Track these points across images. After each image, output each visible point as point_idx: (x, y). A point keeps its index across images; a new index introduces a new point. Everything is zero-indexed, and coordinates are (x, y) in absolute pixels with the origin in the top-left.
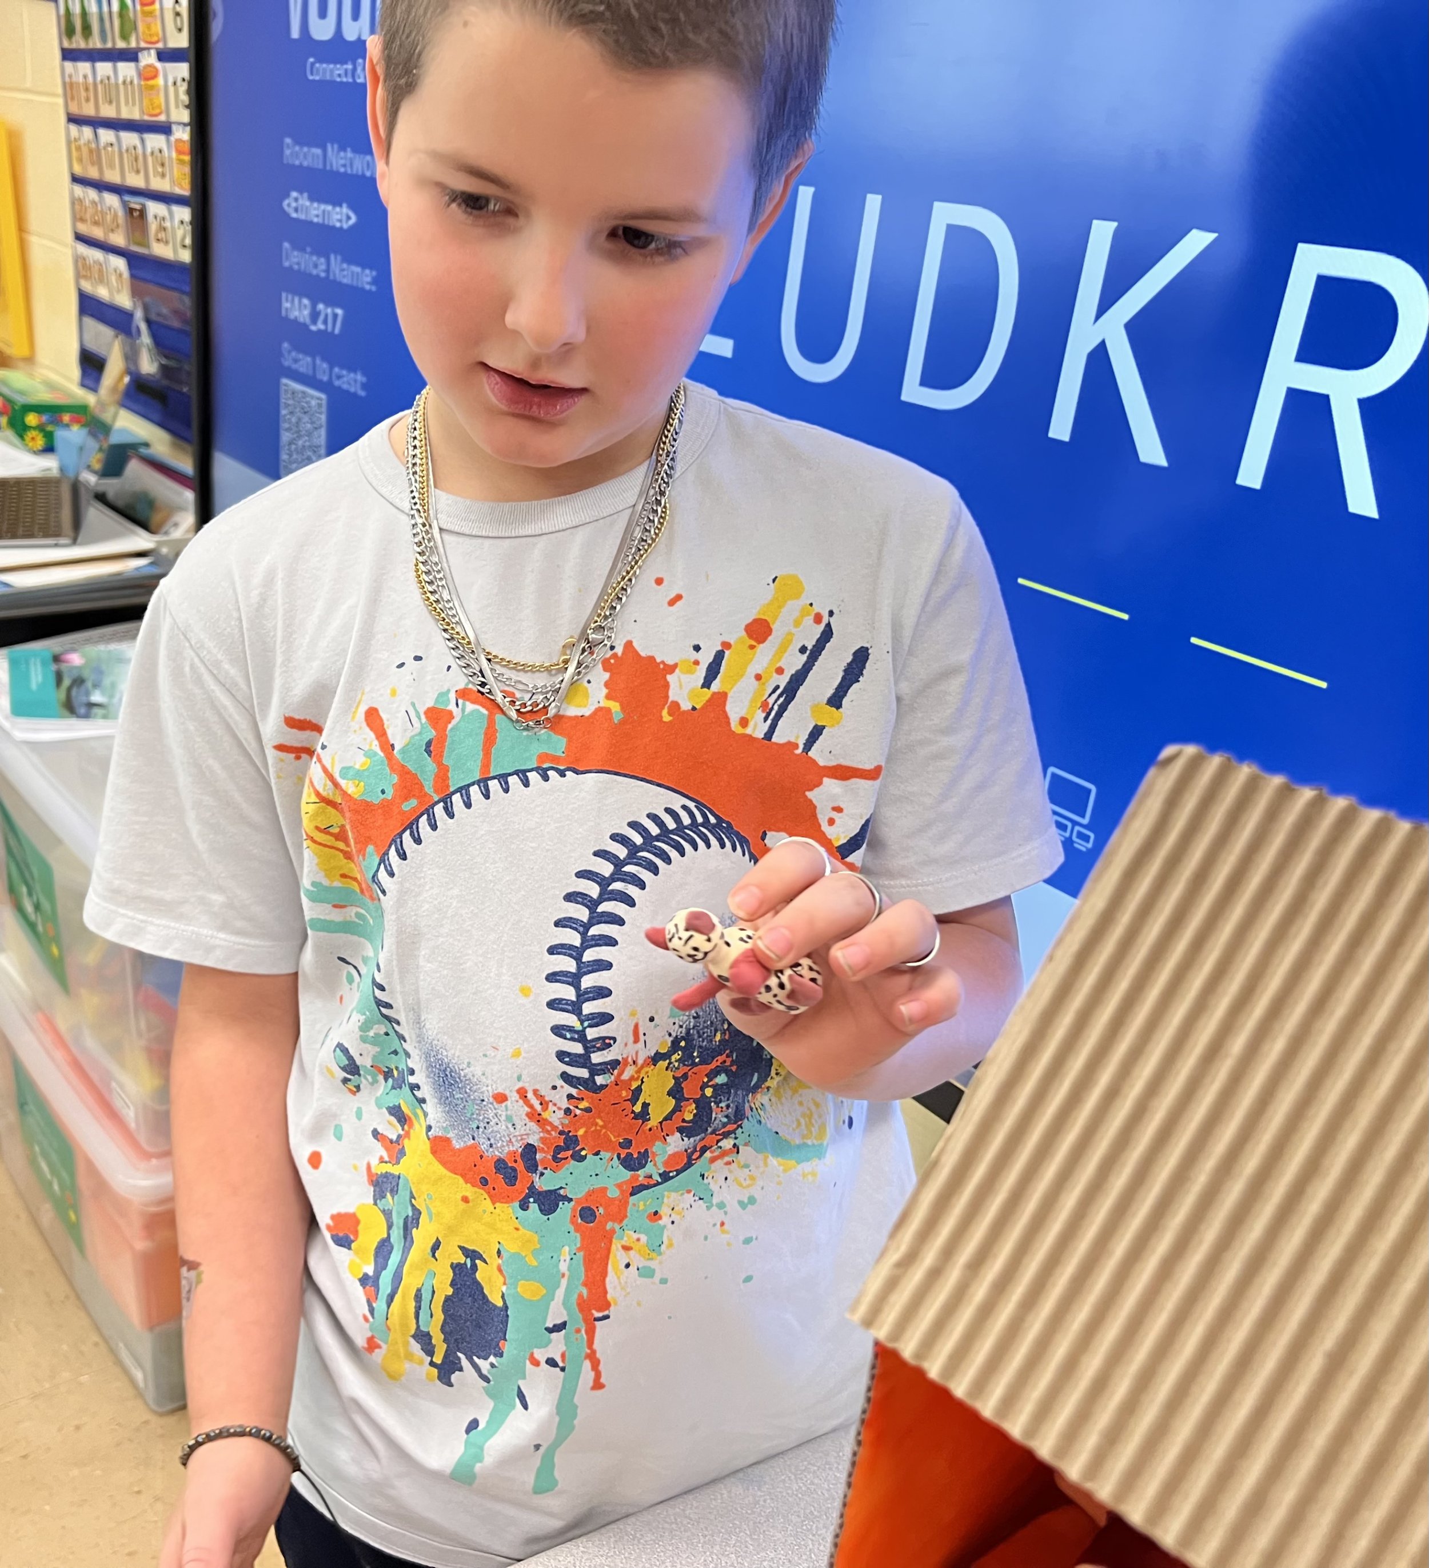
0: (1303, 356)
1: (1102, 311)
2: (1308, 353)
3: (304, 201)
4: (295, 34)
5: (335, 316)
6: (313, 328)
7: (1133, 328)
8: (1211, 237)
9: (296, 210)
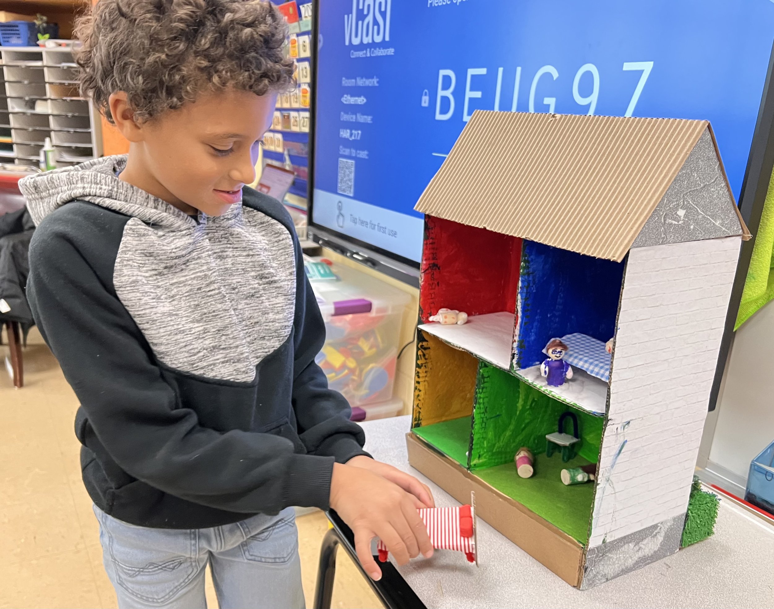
3: (349, 97)
4: (347, 43)
5: (358, 133)
6: (351, 139)
9: (346, 101)
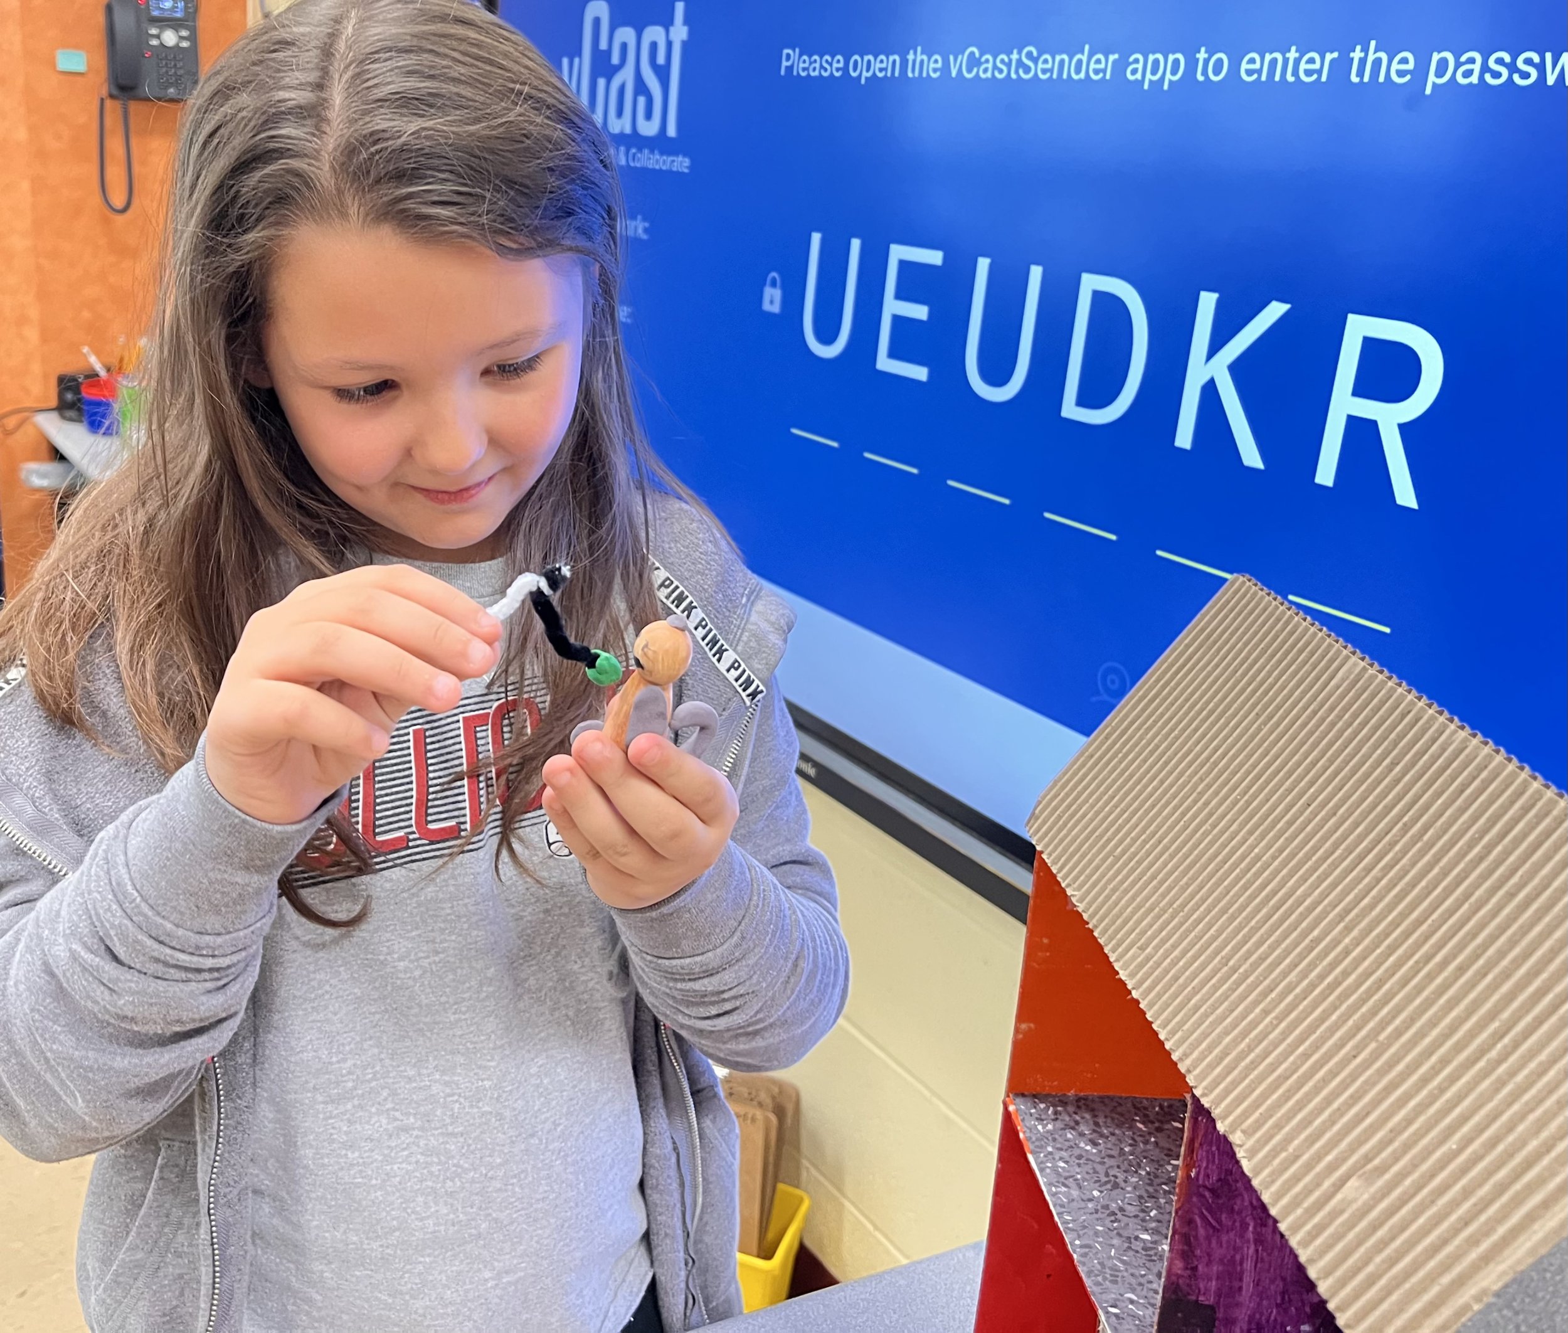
0: (1357, 393)
1: (1210, 356)
2: (1361, 390)
7: (1235, 369)
8: (1286, 307)
